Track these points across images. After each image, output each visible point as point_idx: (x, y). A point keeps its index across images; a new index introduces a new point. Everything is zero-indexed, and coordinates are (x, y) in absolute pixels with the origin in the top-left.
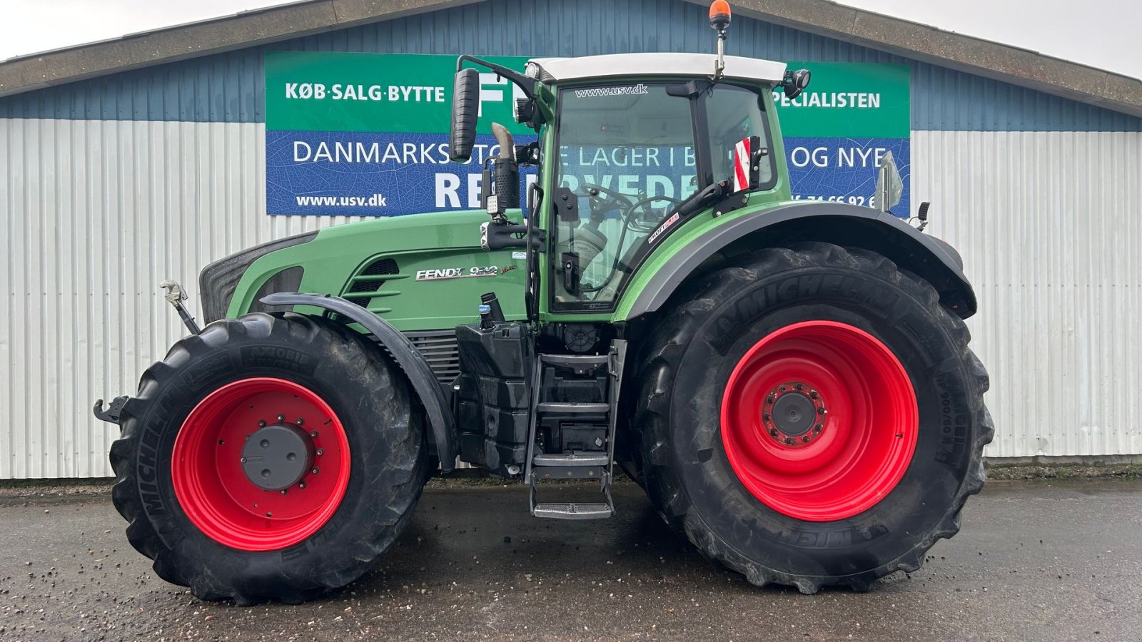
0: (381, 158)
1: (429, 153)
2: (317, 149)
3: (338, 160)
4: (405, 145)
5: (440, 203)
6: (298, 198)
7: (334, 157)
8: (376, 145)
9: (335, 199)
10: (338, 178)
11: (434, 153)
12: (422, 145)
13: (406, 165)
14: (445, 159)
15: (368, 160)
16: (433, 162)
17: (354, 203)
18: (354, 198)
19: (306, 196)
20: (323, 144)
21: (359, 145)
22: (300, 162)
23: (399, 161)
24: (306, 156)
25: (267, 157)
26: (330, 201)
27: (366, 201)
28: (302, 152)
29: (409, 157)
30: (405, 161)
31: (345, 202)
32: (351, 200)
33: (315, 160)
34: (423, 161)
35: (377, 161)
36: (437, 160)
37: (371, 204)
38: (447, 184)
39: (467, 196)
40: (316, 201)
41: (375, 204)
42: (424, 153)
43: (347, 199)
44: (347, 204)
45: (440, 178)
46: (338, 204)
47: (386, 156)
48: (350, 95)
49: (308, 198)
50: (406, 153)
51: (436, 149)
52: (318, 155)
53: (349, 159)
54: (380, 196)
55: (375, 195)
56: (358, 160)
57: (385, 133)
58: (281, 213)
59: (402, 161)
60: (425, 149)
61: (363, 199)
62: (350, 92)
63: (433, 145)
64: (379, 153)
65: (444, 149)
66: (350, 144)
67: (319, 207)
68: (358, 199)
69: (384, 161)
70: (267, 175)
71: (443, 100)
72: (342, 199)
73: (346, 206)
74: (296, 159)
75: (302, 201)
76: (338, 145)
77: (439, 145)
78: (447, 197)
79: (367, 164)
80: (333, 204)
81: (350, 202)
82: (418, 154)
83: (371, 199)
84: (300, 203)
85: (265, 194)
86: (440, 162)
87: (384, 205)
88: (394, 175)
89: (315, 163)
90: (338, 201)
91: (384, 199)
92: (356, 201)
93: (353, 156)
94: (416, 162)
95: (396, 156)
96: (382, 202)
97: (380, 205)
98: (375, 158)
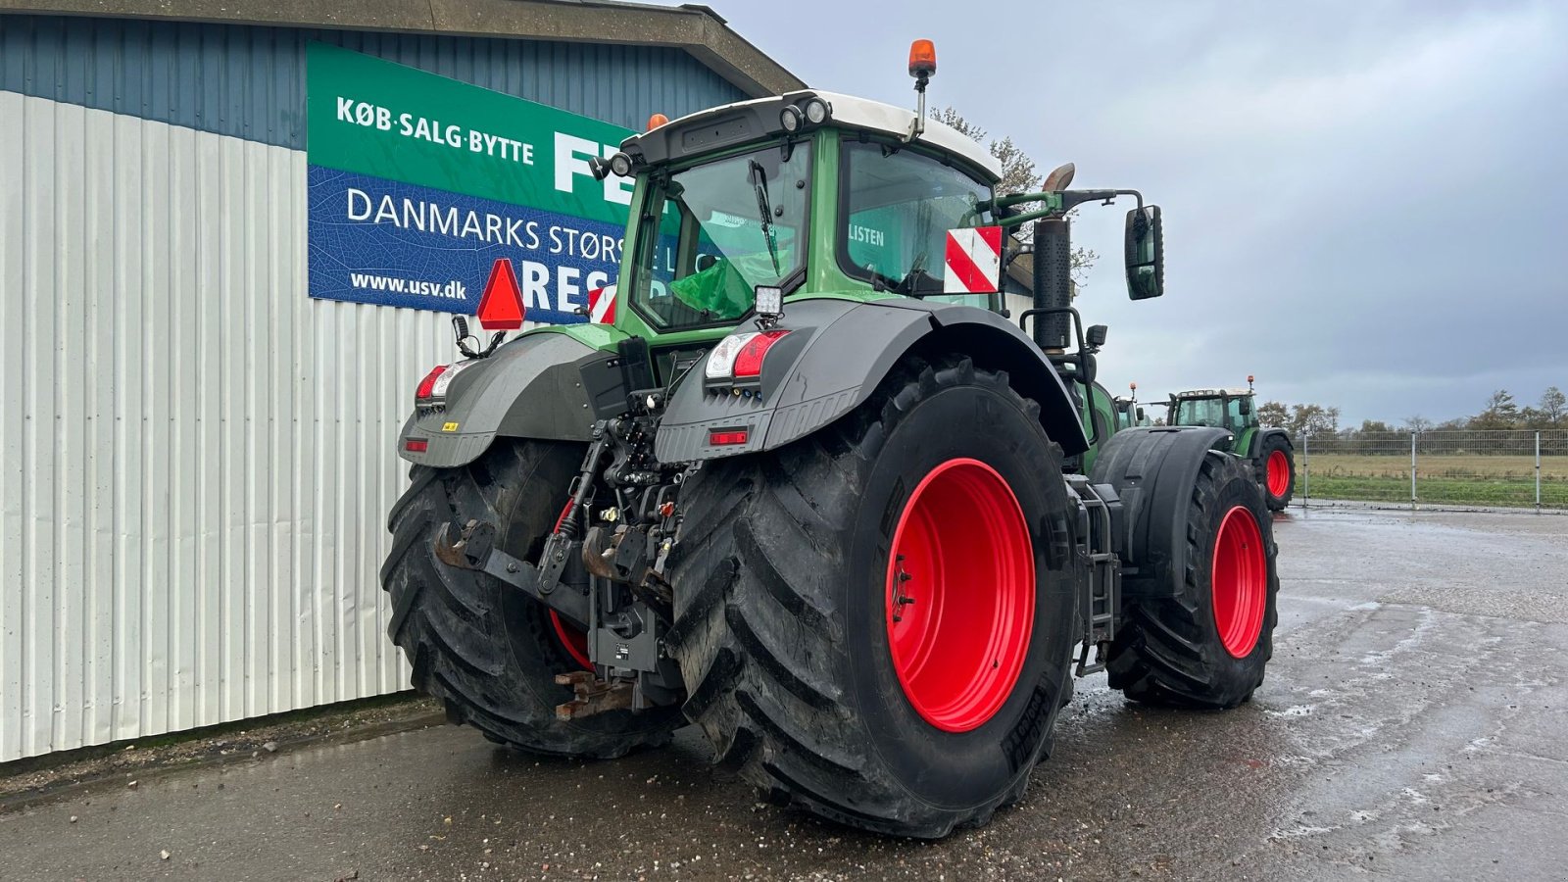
0: (460, 231)
1: (515, 231)
2: (380, 204)
3: (406, 225)
4: (489, 217)
5: (528, 302)
6: (353, 275)
7: (401, 220)
8: (454, 211)
9: (402, 281)
10: (406, 251)
11: (521, 232)
12: (509, 220)
13: (489, 244)
14: (533, 243)
15: (444, 231)
16: (521, 245)
17: (427, 292)
18: (427, 284)
19: (364, 273)
20: (387, 198)
21: (433, 207)
22: (357, 221)
23: (482, 238)
24: (364, 212)
25: (310, 207)
26: (397, 285)
27: (442, 290)
28: (360, 207)
29: (493, 232)
30: (489, 239)
31: (416, 288)
32: (423, 284)
33: (377, 221)
34: (509, 243)
35: (455, 234)
36: (524, 243)
37: (448, 295)
38: (536, 277)
39: (557, 296)
40: (378, 283)
41: (453, 295)
42: (511, 231)
43: (418, 284)
44: (418, 291)
45: (528, 267)
46: (406, 290)
47: (466, 229)
48: (423, 133)
49: (367, 277)
50: (489, 228)
51: (523, 227)
52: (380, 214)
53: (421, 227)
54: (459, 284)
55: (453, 283)
56: (432, 230)
57: (466, 196)
58: (328, 297)
59: (485, 238)
60: (511, 226)
61: (438, 286)
62: (423, 129)
63: (520, 222)
64: (458, 223)
65: (532, 228)
66: (422, 204)
67: (381, 291)
68: (432, 285)
69: (463, 235)
70: (310, 235)
71: (531, 163)
72: (412, 283)
73: (416, 294)
74: (351, 216)
75: (359, 281)
76: (407, 203)
77: (528, 222)
78: (535, 293)
79: (442, 236)
80: (400, 289)
81: (421, 290)
82: (503, 231)
83: (448, 287)
84: (356, 284)
85: (306, 264)
86: (529, 246)
87: (464, 297)
88: (475, 256)
89: (376, 226)
90: (407, 286)
91: (464, 289)
92: (429, 288)
93: (425, 222)
94: (501, 242)
95: (478, 230)
96: (461, 294)
97: (458, 297)
98: (453, 229)
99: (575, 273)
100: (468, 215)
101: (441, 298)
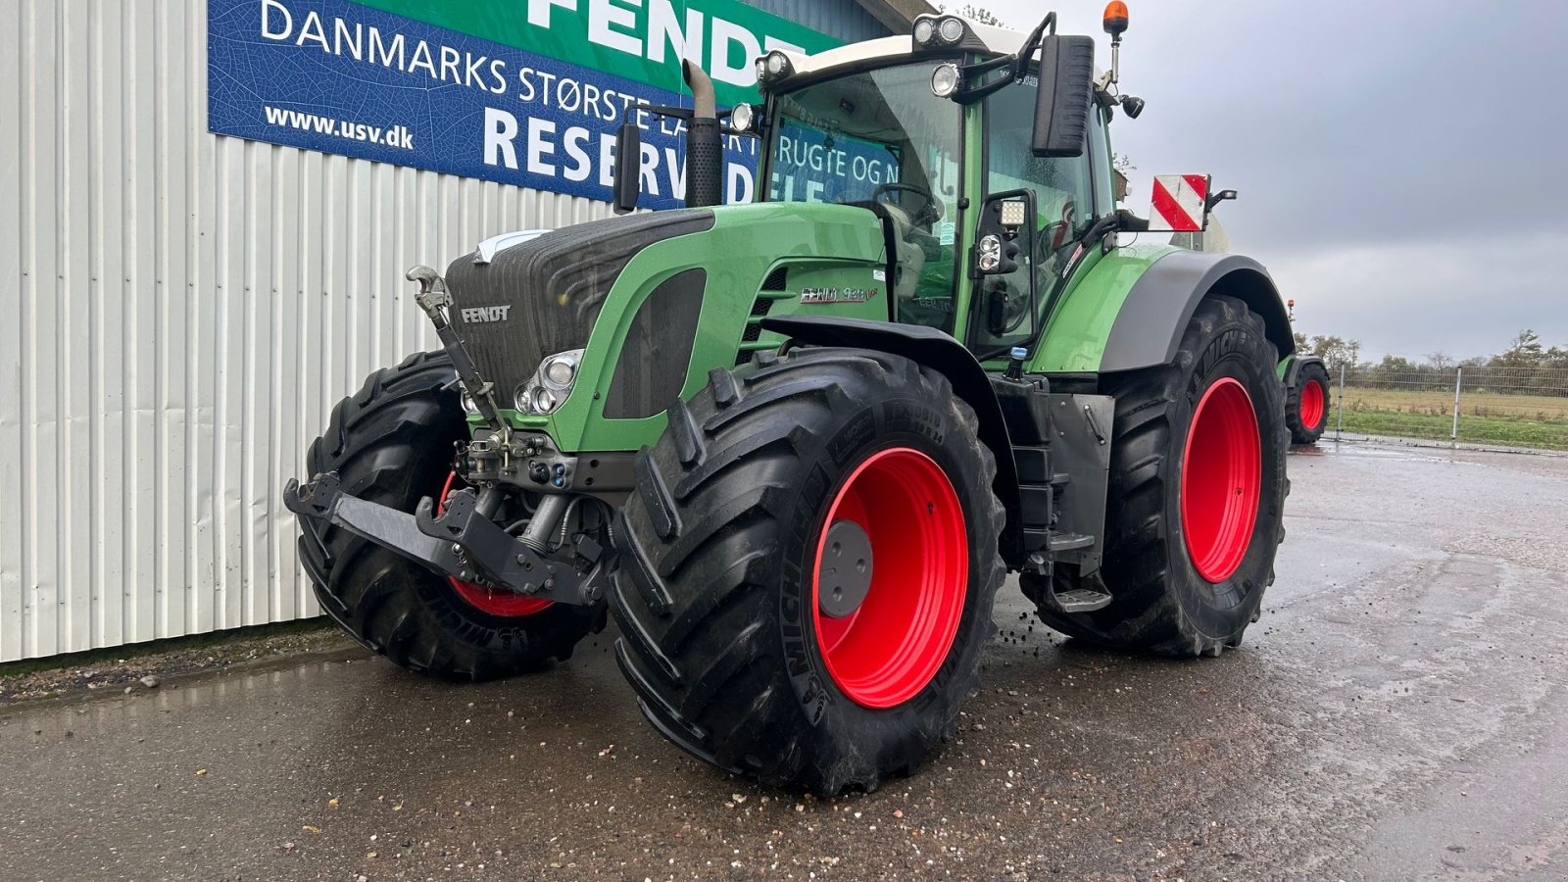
0: (407, 63)
1: (477, 70)
2: (304, 21)
3: (338, 51)
4: (444, 50)
5: (490, 158)
6: (268, 109)
7: (332, 45)
8: (399, 39)
9: (332, 122)
10: (338, 85)
11: (484, 72)
12: (469, 55)
13: (443, 83)
14: (498, 86)
15: (387, 62)
16: (483, 87)
17: (363, 137)
18: (364, 127)
19: (283, 108)
20: (313, 15)
21: (374, 32)
22: (273, 41)
23: (434, 75)
24: (282, 31)
25: (210, 16)
26: (325, 126)
27: (383, 136)
28: (277, 25)
29: (448, 70)
30: (443, 77)
31: (348, 131)
32: (359, 127)
33: (300, 42)
34: (468, 83)
35: (401, 67)
36: (487, 85)
37: (390, 143)
38: (501, 128)
39: (527, 154)
40: (301, 121)
41: (396, 143)
42: (471, 69)
43: (352, 125)
44: (351, 135)
45: (492, 116)
46: (337, 133)
47: (415, 62)
49: (286, 113)
50: (444, 63)
51: (487, 65)
52: (304, 34)
53: (358, 55)
54: (404, 129)
55: (397, 128)
56: (372, 60)
57: (416, 22)
58: (235, 134)
59: (439, 75)
60: (473, 63)
61: (378, 130)
63: (483, 59)
64: (405, 54)
65: (498, 68)
66: (359, 27)
67: (304, 132)
68: (370, 129)
69: (411, 69)
70: (210, 52)
72: (344, 124)
73: (349, 138)
74: (265, 33)
75: (275, 116)
76: (339, 23)
77: (492, 60)
78: (499, 148)
79: (385, 69)
80: (329, 131)
81: (356, 133)
82: (462, 68)
83: (389, 134)
84: (272, 121)
85: (205, 89)
86: (493, 90)
87: (410, 147)
88: (425, 98)
89: (298, 48)
90: (337, 127)
91: (410, 136)
92: (366, 132)
93: (363, 50)
94: (458, 81)
95: (430, 65)
96: (407, 142)
97: (403, 146)
98: (398, 61)
99: (550, 127)
100: (417, 46)
101: (381, 145)
